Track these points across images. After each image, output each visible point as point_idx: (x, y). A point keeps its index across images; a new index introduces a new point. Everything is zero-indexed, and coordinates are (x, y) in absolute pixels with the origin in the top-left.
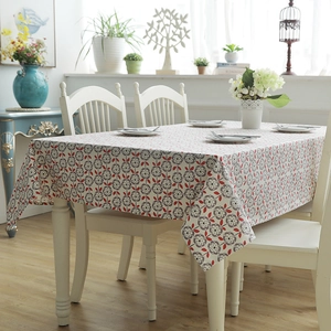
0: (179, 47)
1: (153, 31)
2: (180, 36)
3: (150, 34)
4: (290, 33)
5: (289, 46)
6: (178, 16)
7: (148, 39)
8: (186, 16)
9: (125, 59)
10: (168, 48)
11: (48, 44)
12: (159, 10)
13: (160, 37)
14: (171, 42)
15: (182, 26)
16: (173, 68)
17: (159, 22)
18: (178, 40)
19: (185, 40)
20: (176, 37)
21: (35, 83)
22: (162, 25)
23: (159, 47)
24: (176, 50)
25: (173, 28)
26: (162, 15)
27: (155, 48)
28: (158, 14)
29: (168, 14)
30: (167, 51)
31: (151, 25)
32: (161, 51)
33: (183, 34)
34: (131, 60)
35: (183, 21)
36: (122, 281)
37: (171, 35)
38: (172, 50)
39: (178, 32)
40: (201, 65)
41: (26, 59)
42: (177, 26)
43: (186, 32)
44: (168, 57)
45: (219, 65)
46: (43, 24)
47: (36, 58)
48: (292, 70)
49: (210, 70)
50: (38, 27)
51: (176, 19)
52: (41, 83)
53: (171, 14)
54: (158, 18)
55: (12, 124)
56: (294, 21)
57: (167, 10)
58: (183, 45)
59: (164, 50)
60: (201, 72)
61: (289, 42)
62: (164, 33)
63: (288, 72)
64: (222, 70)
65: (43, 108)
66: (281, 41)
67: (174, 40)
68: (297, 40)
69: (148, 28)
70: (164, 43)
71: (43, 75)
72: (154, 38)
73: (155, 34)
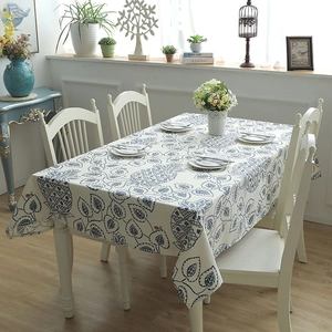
0: (148, 34)
1: (125, 20)
2: (149, 25)
3: (121, 22)
4: (248, 30)
5: (248, 40)
6: (147, 7)
7: (120, 26)
8: (154, 7)
9: (100, 43)
10: (138, 35)
11: (32, 41)
13: (131, 26)
14: (141, 30)
15: (151, 16)
16: (144, 53)
17: (129, 11)
18: (148, 28)
19: (154, 29)
20: (146, 26)
21: (23, 75)
22: (132, 15)
23: (130, 34)
24: (146, 38)
25: (142, 17)
26: (132, 5)
27: (127, 35)
28: (128, 5)
29: (137, 5)
30: (138, 39)
31: (123, 14)
32: (132, 38)
33: (152, 23)
34: (107, 44)
35: (152, 10)
36: (105, 262)
37: (141, 23)
38: (142, 37)
39: (147, 21)
40: (169, 52)
41: (15, 54)
42: (146, 16)
43: (155, 21)
44: (139, 43)
45: (186, 55)
47: (21, 52)
48: (251, 62)
49: (177, 56)
51: (145, 10)
52: (28, 75)
53: (140, 4)
54: (128, 8)
55: (5, 116)
56: (252, 19)
58: (152, 33)
59: (135, 37)
60: (169, 59)
61: (247, 37)
62: (134, 22)
63: (247, 64)
64: (189, 59)
65: (32, 95)
66: (241, 36)
67: (144, 28)
68: (255, 35)
69: (120, 16)
70: (135, 31)
71: (29, 67)
72: (126, 26)
73: (127, 22)
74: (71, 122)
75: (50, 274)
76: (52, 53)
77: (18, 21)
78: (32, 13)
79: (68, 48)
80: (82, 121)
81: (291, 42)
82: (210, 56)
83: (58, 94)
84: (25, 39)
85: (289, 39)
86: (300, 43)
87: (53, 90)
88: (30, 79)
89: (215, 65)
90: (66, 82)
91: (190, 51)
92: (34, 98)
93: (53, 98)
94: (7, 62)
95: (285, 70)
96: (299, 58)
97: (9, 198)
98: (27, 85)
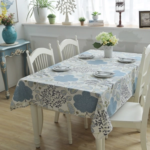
0: (72, 12)
1: (60, 5)
2: (72, 7)
3: (58, 6)
4: (120, 8)
5: (120, 14)
7: (58, 8)
9: (48, 17)
10: (67, 13)
11: (15, 16)
13: (63, 8)
14: (68, 10)
15: (73, 3)
16: (70, 21)
18: (71, 9)
19: (74, 9)
20: (70, 8)
21: (11, 33)
22: (63, 2)
23: (63, 12)
25: (68, 4)
27: (61, 12)
30: (67, 14)
31: (59, 2)
32: (64, 14)
34: (51, 17)
37: (68, 7)
38: (69, 13)
39: (71, 6)
40: (82, 21)
41: (7, 23)
42: (70, 3)
43: (75, 6)
44: (67, 16)
45: (90, 22)
46: (12, 4)
47: (10, 22)
48: (122, 24)
49: (86, 22)
50: (10, 6)
52: (14, 33)
55: (3, 53)
56: (122, 3)
58: (74, 11)
60: (82, 24)
61: (120, 12)
62: (65, 6)
63: (120, 25)
64: (92, 24)
65: (16, 43)
66: (117, 11)
67: (69, 9)
68: (123, 11)
69: (58, 4)
70: (65, 11)
71: (14, 29)
72: (60, 8)
73: (61, 6)
74: (40, 55)
75: (28, 128)
76: (24, 22)
77: (8, 7)
79: (33, 20)
80: (45, 54)
81: (141, 14)
82: (102, 22)
83: (28, 42)
84: (12, 15)
85: (140, 12)
86: (146, 14)
87: (26, 40)
88: (15, 35)
89: (104, 26)
90: (32, 36)
91: (92, 19)
92: (17, 44)
93: (26, 44)
94: (3, 27)
95: (139, 27)
96: (145, 21)
97: (6, 93)
98: (13, 38)
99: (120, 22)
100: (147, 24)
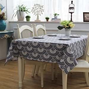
0: (41, 14)
2: (41, 11)
4: (72, 11)
5: (71, 14)
6: (41, 6)
8: (43, 6)
9: (26, 17)
12: (35, 4)
13: (36, 11)
14: (39, 13)
15: (42, 8)
16: (39, 20)
17: (35, 7)
19: (43, 12)
23: (35, 14)
24: (40, 15)
25: (39, 9)
26: (36, 5)
28: (35, 5)
29: (38, 5)
31: (33, 8)
33: (42, 11)
35: (42, 7)
37: (39, 11)
38: (39, 15)
40: (47, 19)
42: (40, 9)
43: (43, 10)
44: (38, 17)
46: (4, 8)
49: (50, 20)
50: (3, 9)
53: (39, 5)
54: (35, 6)
57: (38, 4)
58: (42, 14)
59: (37, 15)
60: (47, 21)
63: (71, 21)
64: (54, 20)
70: (37, 13)
73: (34, 11)
76: (11, 20)
78: (5, 8)
82: (60, 19)
85: (84, 13)
86: (87, 14)
88: (5, 25)
96: (87, 18)
98: (4, 27)
99: (71, 19)
100: (88, 20)
